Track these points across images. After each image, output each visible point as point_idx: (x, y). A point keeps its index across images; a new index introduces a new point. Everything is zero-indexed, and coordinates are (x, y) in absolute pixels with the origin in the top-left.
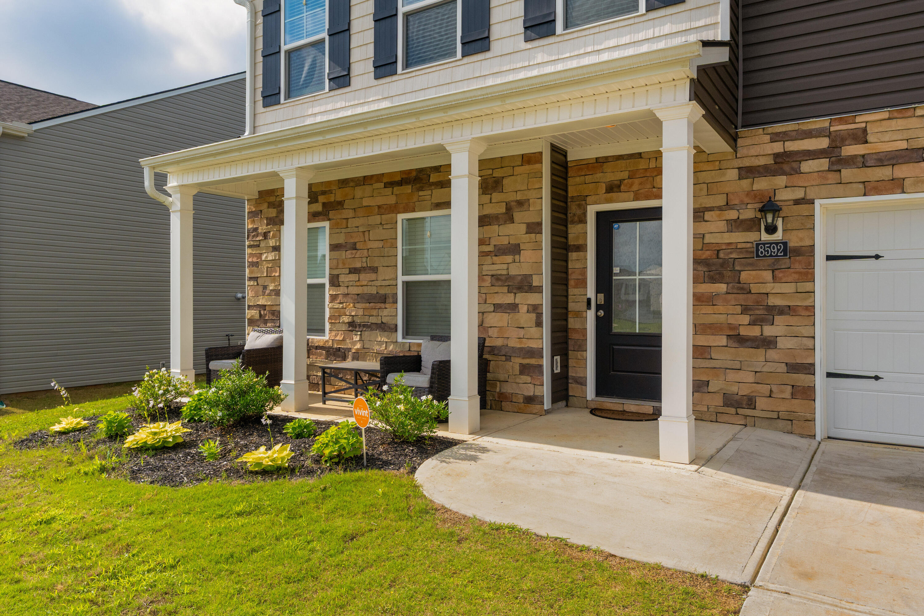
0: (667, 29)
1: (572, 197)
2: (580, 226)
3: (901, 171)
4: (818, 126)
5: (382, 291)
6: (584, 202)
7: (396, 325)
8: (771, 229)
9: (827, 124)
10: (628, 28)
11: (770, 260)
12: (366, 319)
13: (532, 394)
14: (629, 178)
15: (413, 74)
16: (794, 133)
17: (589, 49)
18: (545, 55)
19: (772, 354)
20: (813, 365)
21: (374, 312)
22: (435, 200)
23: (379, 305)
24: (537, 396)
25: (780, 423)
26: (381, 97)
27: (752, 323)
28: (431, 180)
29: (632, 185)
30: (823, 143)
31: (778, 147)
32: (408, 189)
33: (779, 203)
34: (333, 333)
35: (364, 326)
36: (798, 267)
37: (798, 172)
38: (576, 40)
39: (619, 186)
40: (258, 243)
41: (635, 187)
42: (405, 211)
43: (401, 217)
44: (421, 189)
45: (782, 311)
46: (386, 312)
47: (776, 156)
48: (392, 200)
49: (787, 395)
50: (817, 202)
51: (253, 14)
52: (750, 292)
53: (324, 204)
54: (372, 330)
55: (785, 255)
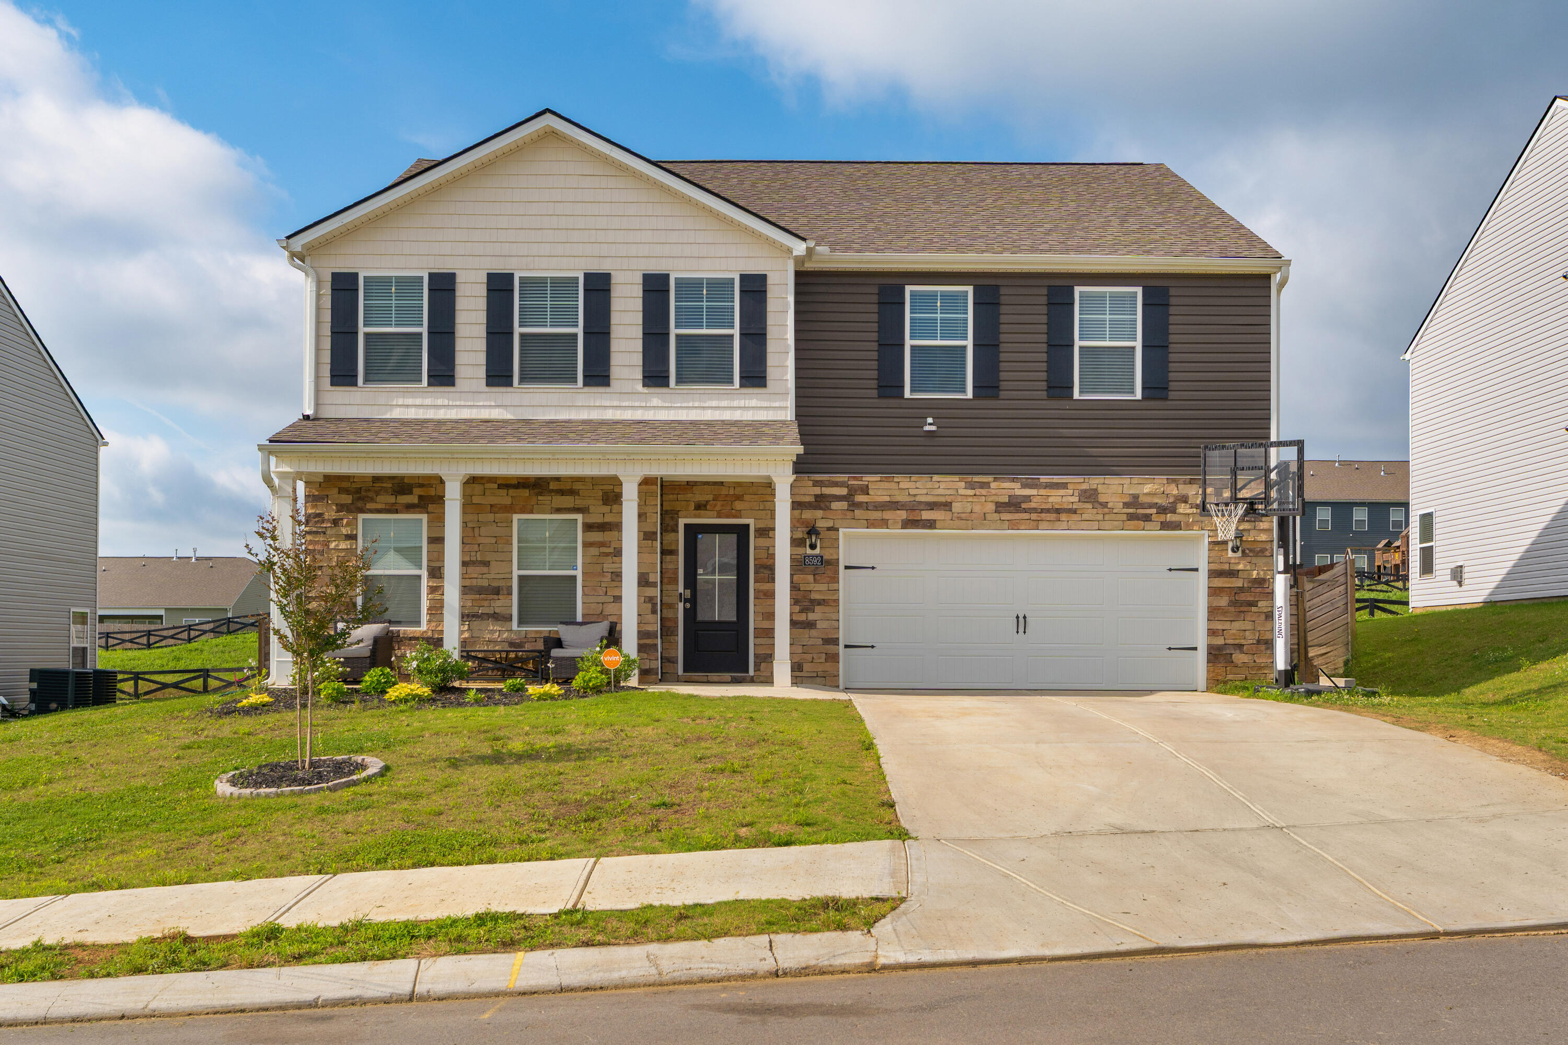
0: (754, 403)
1: (666, 511)
2: (673, 534)
3: (888, 515)
4: (841, 480)
5: (495, 584)
6: (676, 516)
7: (511, 615)
8: (813, 547)
9: (846, 479)
10: (726, 396)
11: (812, 568)
12: (476, 610)
13: (648, 667)
14: (713, 500)
15: (531, 390)
16: (827, 483)
17: (696, 404)
18: (660, 401)
19: (814, 633)
20: (838, 639)
21: (486, 603)
22: (555, 506)
23: (492, 596)
24: (653, 669)
25: (818, 680)
26: (493, 404)
27: (801, 611)
28: (551, 487)
29: (715, 506)
30: (844, 491)
31: (817, 491)
32: (526, 493)
33: (819, 529)
34: (434, 624)
35: (473, 616)
36: (829, 573)
37: (828, 508)
38: (685, 395)
39: (705, 506)
40: (324, 530)
41: (718, 508)
42: (523, 511)
43: (516, 517)
44: (541, 494)
45: (820, 603)
46: (498, 603)
47: (816, 496)
48: (507, 501)
49: (823, 660)
50: (842, 531)
51: (319, 283)
52: (799, 590)
53: (420, 497)
54: (482, 620)
55: (822, 564)
